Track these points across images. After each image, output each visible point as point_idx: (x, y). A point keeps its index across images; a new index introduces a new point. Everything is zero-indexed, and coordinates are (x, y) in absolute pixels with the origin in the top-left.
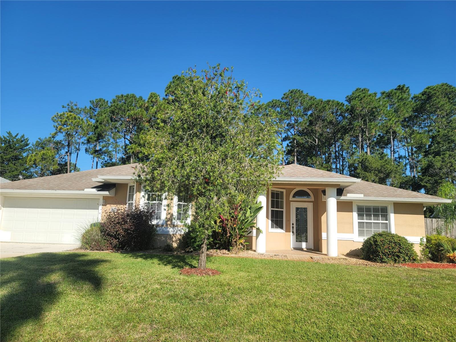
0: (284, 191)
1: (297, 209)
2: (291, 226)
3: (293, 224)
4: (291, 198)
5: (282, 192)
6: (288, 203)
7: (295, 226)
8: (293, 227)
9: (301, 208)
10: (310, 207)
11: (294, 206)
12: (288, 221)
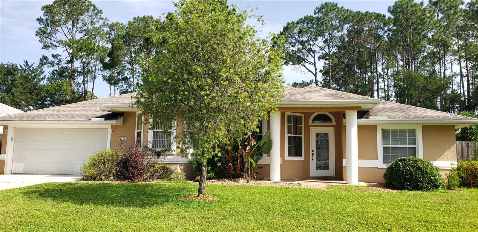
0: (303, 115)
1: (317, 135)
2: (311, 153)
3: (313, 151)
4: (310, 123)
5: (301, 117)
6: (307, 128)
7: (315, 153)
8: (313, 154)
9: (322, 133)
10: (331, 132)
11: (313, 132)
12: (307, 148)
